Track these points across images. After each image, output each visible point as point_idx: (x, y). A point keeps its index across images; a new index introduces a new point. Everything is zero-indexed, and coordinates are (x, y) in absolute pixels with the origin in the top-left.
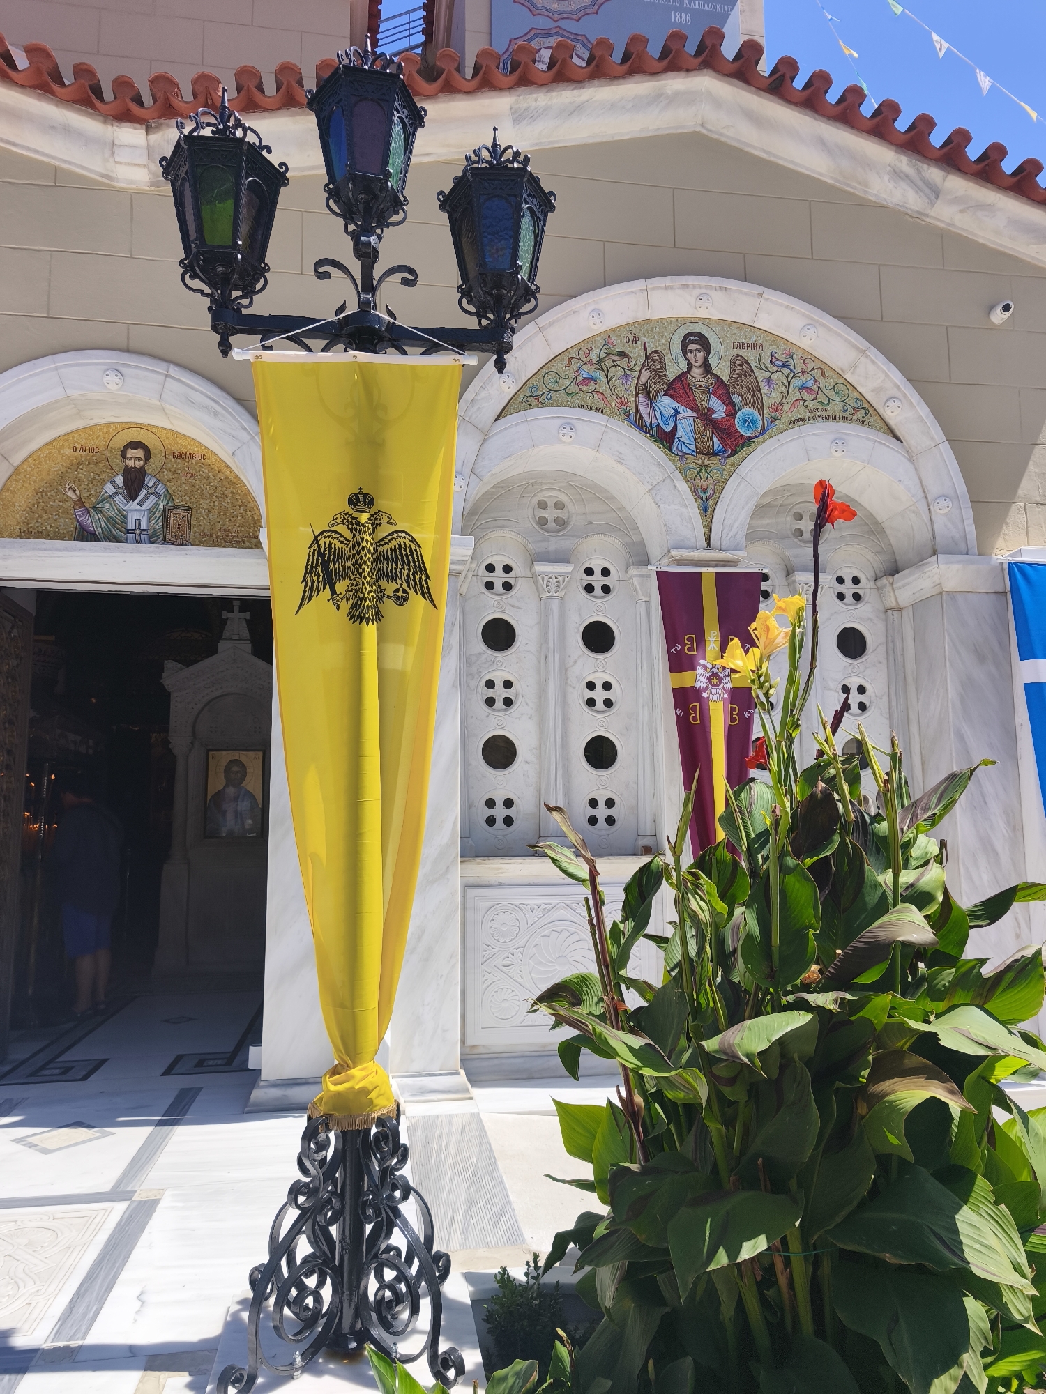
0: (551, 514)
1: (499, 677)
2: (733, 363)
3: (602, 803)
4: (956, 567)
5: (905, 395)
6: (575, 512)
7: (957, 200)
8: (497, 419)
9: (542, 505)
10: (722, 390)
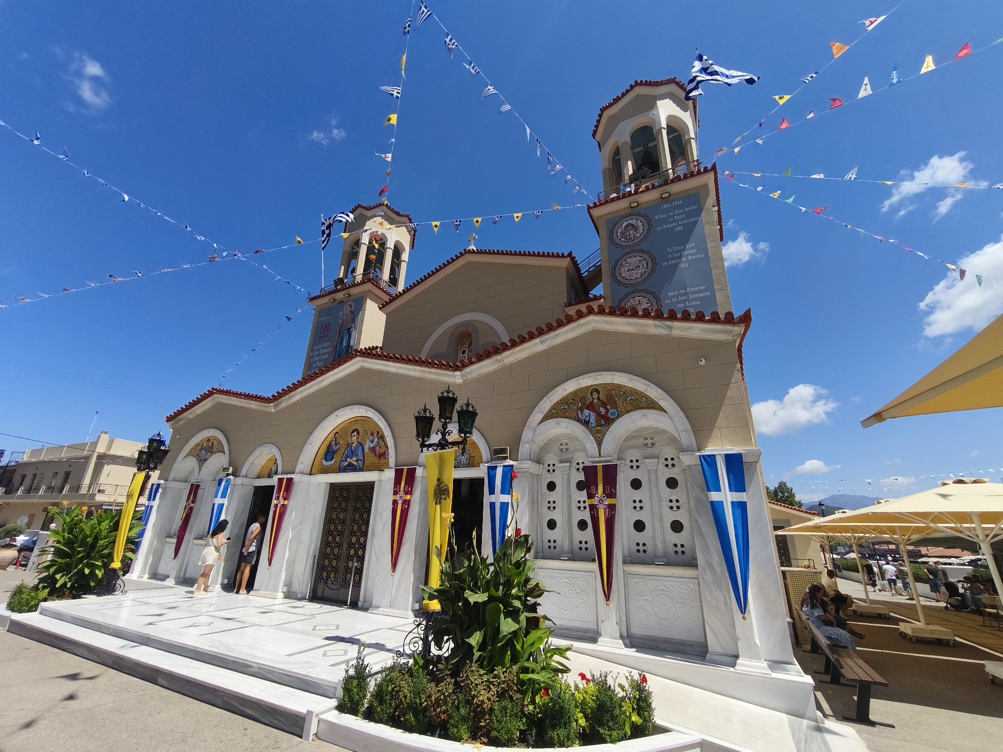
0: (564, 447)
1: (552, 500)
2: (607, 396)
3: (583, 543)
4: (686, 456)
5: (665, 398)
6: (571, 447)
7: (679, 328)
8: (539, 424)
9: (562, 444)
10: (604, 405)
